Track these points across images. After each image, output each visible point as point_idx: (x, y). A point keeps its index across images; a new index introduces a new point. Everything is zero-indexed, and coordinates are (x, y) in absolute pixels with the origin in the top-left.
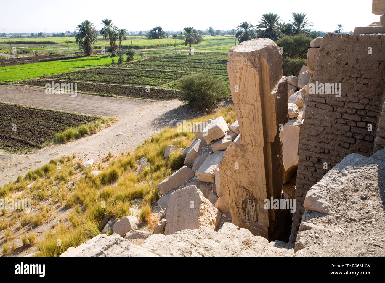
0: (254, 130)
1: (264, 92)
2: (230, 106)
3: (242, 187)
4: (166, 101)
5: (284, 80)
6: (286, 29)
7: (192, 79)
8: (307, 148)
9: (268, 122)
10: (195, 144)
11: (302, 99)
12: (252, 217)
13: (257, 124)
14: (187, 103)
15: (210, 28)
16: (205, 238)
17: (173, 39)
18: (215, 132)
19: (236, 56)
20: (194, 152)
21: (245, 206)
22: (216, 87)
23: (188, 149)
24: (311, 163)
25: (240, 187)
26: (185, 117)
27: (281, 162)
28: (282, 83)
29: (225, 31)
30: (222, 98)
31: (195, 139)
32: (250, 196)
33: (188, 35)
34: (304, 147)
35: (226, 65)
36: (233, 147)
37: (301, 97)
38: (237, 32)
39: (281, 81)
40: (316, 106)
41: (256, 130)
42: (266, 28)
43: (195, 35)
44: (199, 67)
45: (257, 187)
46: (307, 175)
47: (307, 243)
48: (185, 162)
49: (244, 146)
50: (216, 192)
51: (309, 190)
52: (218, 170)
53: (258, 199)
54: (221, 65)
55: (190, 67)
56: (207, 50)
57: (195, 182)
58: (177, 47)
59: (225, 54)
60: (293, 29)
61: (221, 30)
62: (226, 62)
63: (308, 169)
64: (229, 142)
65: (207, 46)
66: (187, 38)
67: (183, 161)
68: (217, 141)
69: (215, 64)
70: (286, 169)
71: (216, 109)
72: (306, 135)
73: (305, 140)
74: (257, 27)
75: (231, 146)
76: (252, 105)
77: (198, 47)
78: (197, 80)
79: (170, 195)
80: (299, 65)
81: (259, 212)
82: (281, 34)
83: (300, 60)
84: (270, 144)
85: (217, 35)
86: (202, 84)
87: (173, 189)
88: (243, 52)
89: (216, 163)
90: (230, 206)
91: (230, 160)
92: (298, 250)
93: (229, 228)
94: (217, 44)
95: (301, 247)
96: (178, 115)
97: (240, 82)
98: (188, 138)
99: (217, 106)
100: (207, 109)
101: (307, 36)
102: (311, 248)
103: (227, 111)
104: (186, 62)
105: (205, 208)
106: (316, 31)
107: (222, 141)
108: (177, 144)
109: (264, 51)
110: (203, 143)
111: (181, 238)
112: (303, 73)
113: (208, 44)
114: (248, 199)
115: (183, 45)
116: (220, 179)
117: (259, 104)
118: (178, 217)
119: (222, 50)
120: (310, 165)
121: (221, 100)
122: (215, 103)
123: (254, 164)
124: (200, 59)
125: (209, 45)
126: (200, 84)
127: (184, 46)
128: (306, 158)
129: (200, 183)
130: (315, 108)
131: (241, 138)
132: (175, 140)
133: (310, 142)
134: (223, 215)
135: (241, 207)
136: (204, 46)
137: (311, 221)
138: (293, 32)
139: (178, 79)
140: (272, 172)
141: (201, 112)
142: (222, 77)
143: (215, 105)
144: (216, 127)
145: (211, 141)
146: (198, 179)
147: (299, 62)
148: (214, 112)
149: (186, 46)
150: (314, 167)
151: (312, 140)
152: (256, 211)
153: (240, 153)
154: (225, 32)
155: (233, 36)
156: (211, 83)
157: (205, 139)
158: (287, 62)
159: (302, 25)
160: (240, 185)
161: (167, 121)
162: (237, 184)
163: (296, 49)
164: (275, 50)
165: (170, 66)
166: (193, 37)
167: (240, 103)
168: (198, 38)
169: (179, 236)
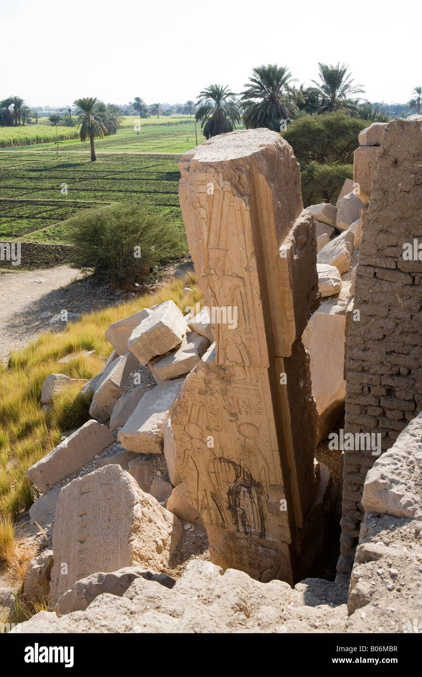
0: (245, 333)
1: (264, 247)
2: (189, 274)
3: (226, 459)
4: (40, 271)
5: (307, 219)
6: (307, 101)
7: (98, 218)
8: (363, 368)
9: (276, 314)
10: (113, 367)
11: (346, 253)
12: (253, 526)
13: (252, 318)
14: (89, 273)
15: (138, 99)
16: (146, 609)
17: (50, 126)
18: (157, 337)
19: (197, 171)
20: (112, 386)
21: (235, 503)
22: (156, 235)
23: (98, 380)
24: (374, 399)
25: (222, 460)
26: (87, 304)
27: (310, 397)
28: (302, 227)
29: (172, 104)
30: (172, 259)
31: (112, 355)
32: (246, 478)
33: (85, 116)
34: (356, 365)
35: (175, 183)
36: (201, 374)
37: (345, 249)
38: (198, 107)
39: (300, 220)
40: (377, 275)
41: (251, 333)
42: (262, 99)
43: (102, 116)
44: (114, 188)
45: (260, 458)
46: (366, 424)
47: (374, 592)
48: (92, 410)
49: (224, 370)
50: (167, 474)
51: (370, 468)
52: (169, 425)
53: (264, 484)
54: (166, 182)
55: (94, 191)
56: (131, 150)
57: (117, 454)
58: (60, 145)
59: (173, 158)
60: (320, 99)
61: (162, 103)
62: (176, 177)
63: (366, 413)
64: (191, 358)
65: (132, 140)
66: (84, 123)
67: (87, 407)
68: (164, 358)
69: (152, 182)
70: (320, 410)
71: (157, 284)
72: (359, 339)
73: (357, 350)
74: (243, 95)
75: (196, 371)
76: (239, 277)
77: (109, 143)
78: (110, 219)
79: (58, 492)
80: (338, 178)
81: (267, 512)
82: (296, 111)
83: (339, 166)
84: (282, 360)
85: (154, 114)
86: (125, 228)
87: (67, 478)
88: (214, 161)
89: (165, 408)
90: (200, 506)
91: (195, 402)
92: (356, 611)
93: (201, 572)
94: (155, 136)
95: (359, 601)
96: (69, 302)
97: (209, 229)
98: (97, 354)
99: (161, 277)
100: (137, 285)
101: (353, 115)
102: (382, 603)
103: (184, 287)
104: (85, 179)
105: (143, 514)
106: (369, 103)
107: (175, 356)
108: (71, 371)
109: (260, 159)
110: (132, 366)
111: (90, 621)
112: (347, 197)
113: (133, 136)
114: (241, 485)
115: (75, 140)
116: (175, 445)
117: (255, 274)
118: (82, 543)
119: (165, 149)
120: (372, 403)
121: (168, 262)
122: (155, 271)
123: (249, 407)
124: (117, 170)
125: (135, 138)
126: (119, 228)
127: (78, 142)
128: (363, 389)
129: (130, 458)
130: (374, 279)
131: (216, 351)
132: (67, 360)
133: (369, 353)
134: (187, 527)
135: (225, 504)
136: (124, 142)
137: (378, 538)
138: (322, 105)
139: (66, 219)
140: (290, 422)
141: (123, 293)
142: (168, 211)
143: (155, 274)
144: (161, 325)
145: (150, 358)
146: (125, 448)
147: (337, 171)
148: (153, 290)
149: (82, 141)
150: (379, 406)
151: (372, 349)
152: (261, 510)
153: (216, 385)
154: (172, 108)
155: (189, 116)
156: (144, 225)
157: (136, 356)
158: (311, 171)
159: (339, 90)
160: (221, 456)
161: (44, 316)
162: (215, 455)
163: (329, 143)
164: (284, 154)
165: (46, 189)
166: (98, 120)
167: (212, 275)
168: (110, 123)
169: (84, 617)
